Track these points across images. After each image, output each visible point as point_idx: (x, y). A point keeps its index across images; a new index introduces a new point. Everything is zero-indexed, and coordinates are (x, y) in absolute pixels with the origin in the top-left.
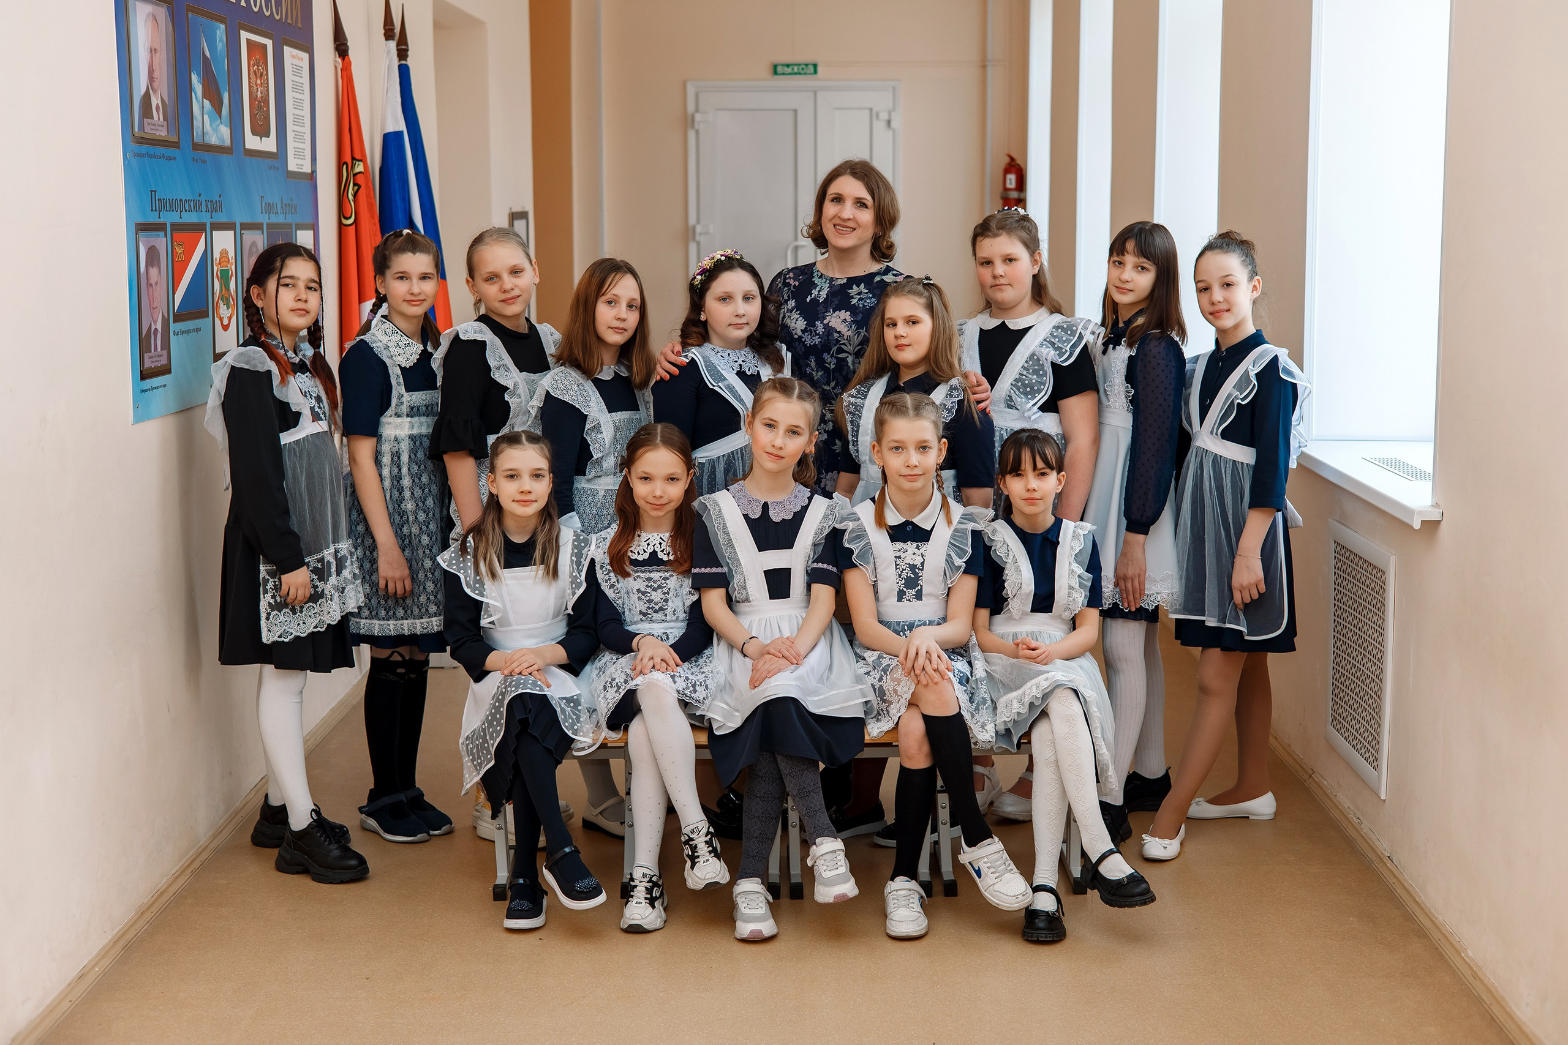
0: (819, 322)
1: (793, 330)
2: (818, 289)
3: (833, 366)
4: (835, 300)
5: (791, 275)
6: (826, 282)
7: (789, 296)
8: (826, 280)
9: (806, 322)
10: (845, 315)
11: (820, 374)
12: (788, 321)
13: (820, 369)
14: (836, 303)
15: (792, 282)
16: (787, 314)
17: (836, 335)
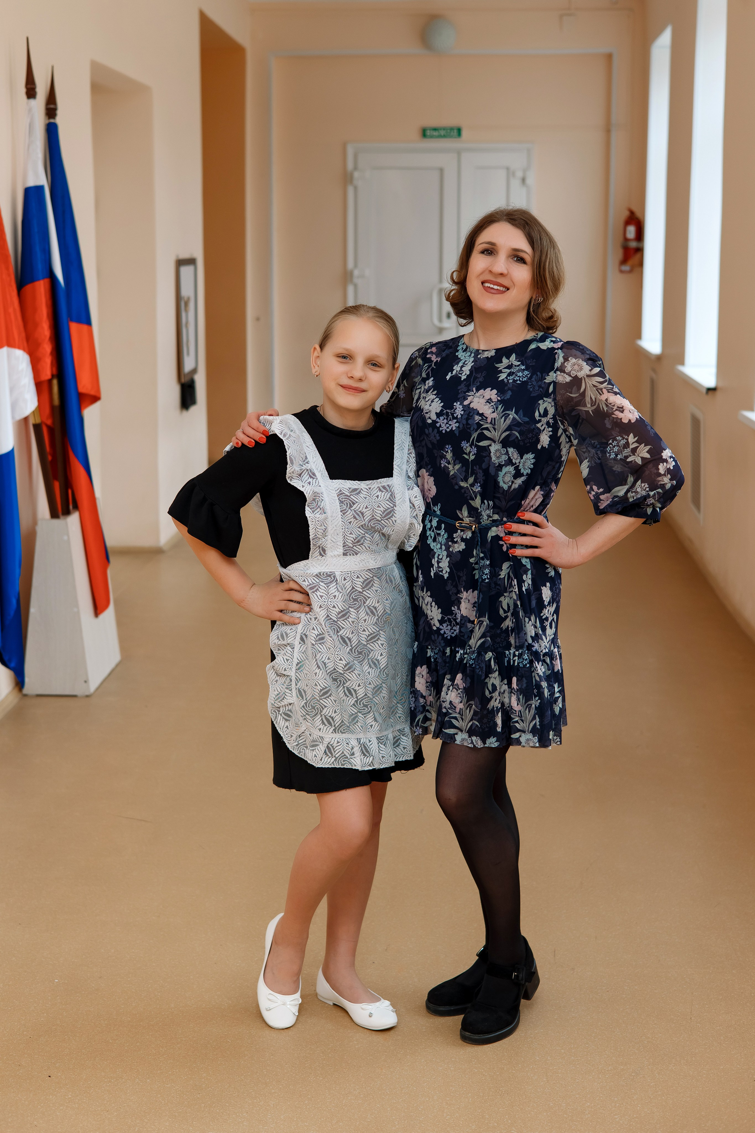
0: (459, 403)
1: (427, 413)
2: (460, 364)
3: (472, 457)
4: (479, 376)
5: (434, 349)
6: (470, 356)
7: (428, 375)
8: (471, 353)
9: (442, 404)
10: (491, 394)
11: (457, 467)
12: (422, 403)
13: (457, 461)
14: (481, 380)
15: (434, 358)
16: (423, 395)
17: (477, 418)
